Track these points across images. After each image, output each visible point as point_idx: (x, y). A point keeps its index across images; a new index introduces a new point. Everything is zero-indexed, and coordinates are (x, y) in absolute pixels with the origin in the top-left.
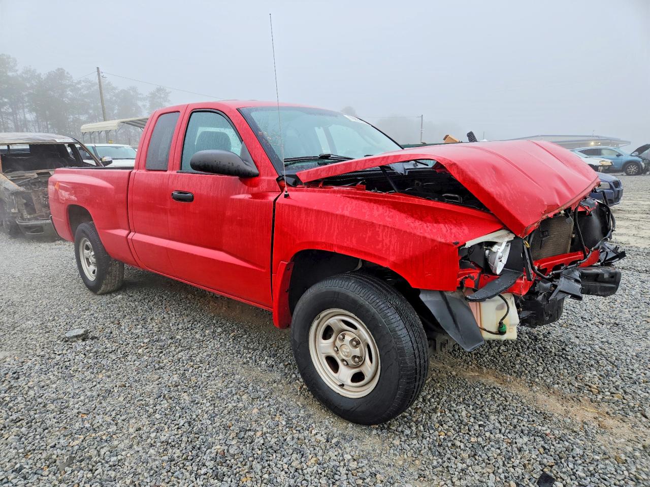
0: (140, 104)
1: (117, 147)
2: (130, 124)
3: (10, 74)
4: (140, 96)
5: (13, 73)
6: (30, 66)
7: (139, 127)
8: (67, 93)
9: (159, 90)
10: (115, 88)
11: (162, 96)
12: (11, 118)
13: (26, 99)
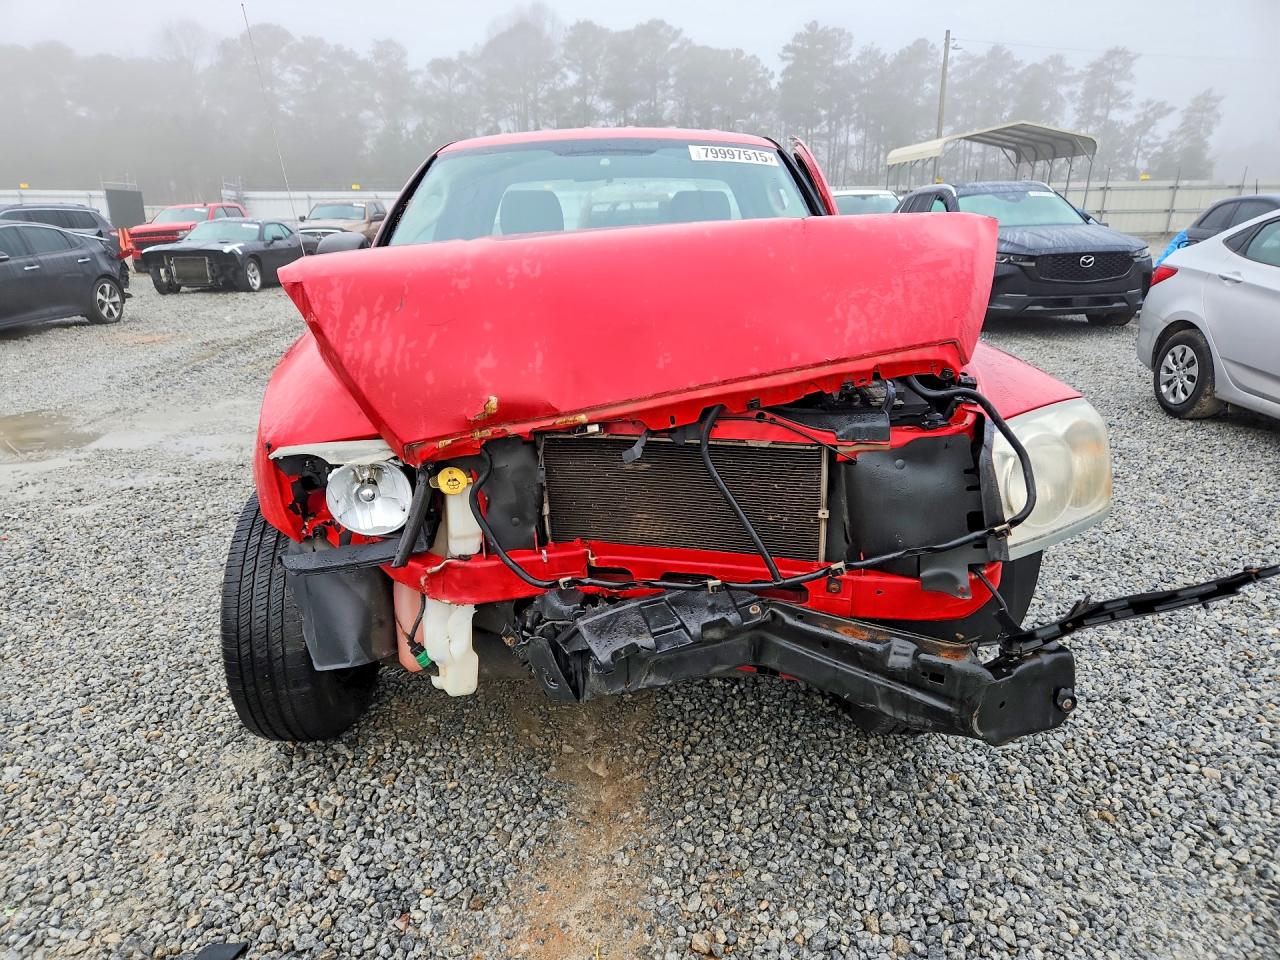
0: (1063, 90)
1: (864, 197)
2: (976, 141)
3: (839, 63)
4: (1066, 74)
5: (843, 62)
6: (873, 43)
7: (1002, 146)
8: (925, 86)
9: (1113, 53)
10: (1016, 64)
11: (1117, 67)
12: (825, 143)
13: (855, 107)
